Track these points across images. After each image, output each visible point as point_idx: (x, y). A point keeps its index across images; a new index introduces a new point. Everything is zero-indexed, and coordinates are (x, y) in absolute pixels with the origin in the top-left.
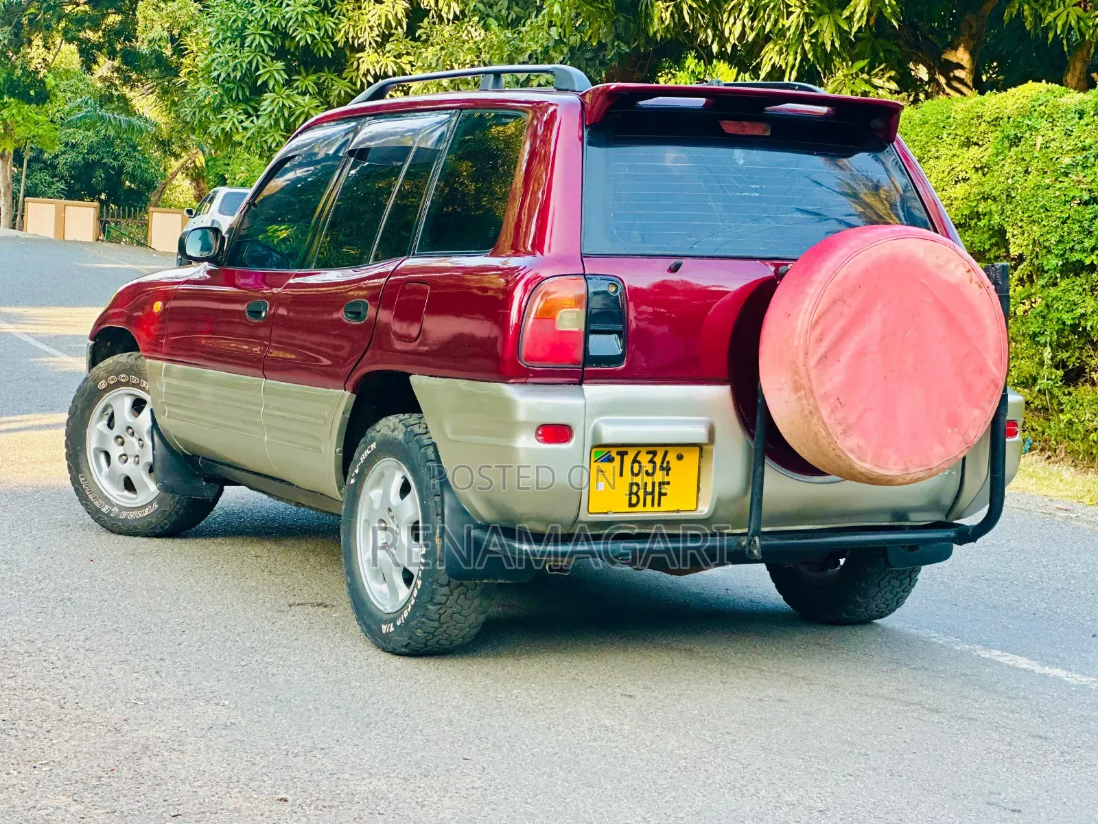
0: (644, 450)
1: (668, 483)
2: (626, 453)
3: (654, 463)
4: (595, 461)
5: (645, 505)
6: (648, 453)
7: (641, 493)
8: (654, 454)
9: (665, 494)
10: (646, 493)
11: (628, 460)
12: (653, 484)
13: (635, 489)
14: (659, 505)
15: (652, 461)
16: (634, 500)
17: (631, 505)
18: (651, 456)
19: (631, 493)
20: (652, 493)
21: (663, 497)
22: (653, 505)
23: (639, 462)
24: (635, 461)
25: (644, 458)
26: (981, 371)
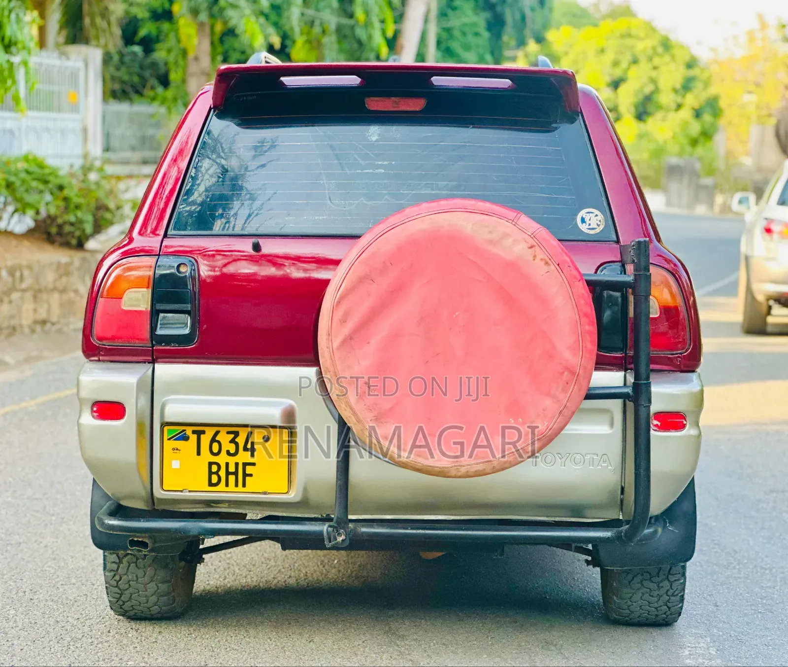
0: (223, 431)
1: (253, 464)
2: (203, 432)
3: (237, 444)
4: (169, 439)
5: (227, 485)
6: (228, 433)
7: (222, 473)
8: (236, 434)
9: (251, 475)
10: (228, 473)
11: (206, 439)
12: (237, 464)
13: (214, 468)
14: (244, 485)
15: (233, 441)
16: (215, 479)
17: (211, 484)
18: (232, 436)
19: (211, 473)
20: (236, 473)
21: (248, 478)
22: (237, 485)
23: (219, 442)
24: (213, 440)
25: (224, 438)
26: (550, 355)
